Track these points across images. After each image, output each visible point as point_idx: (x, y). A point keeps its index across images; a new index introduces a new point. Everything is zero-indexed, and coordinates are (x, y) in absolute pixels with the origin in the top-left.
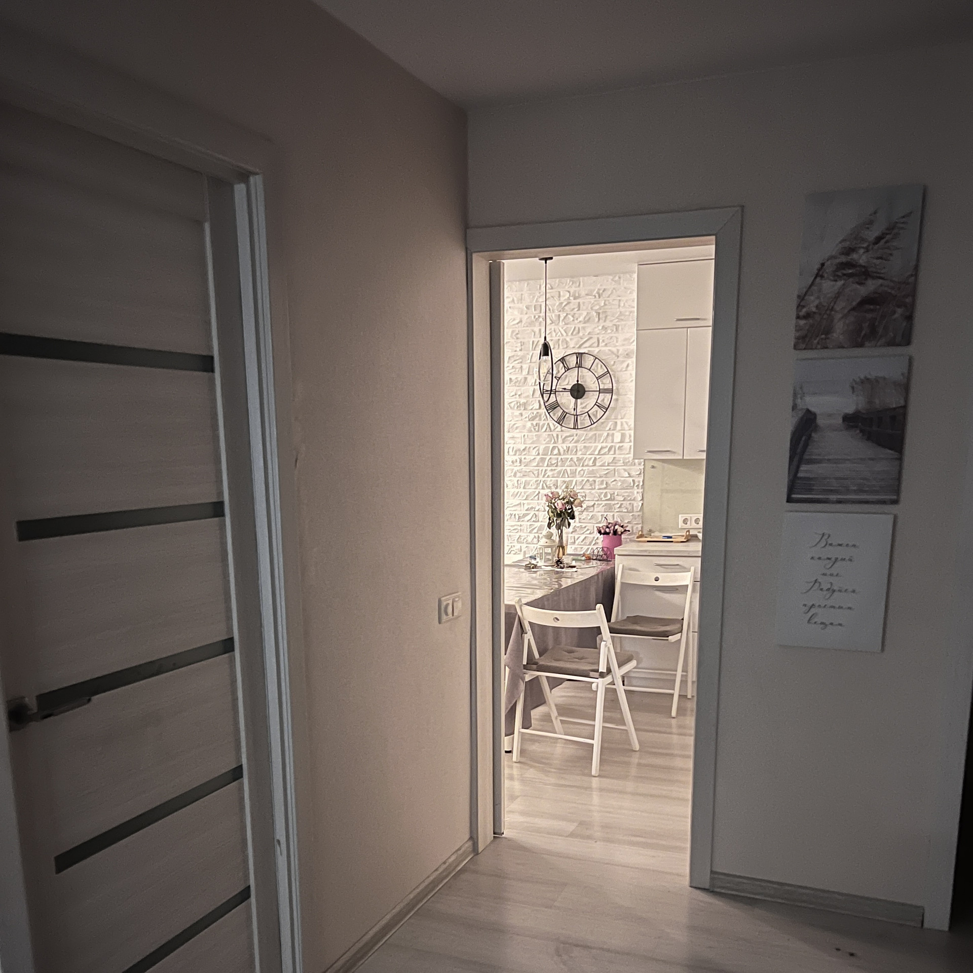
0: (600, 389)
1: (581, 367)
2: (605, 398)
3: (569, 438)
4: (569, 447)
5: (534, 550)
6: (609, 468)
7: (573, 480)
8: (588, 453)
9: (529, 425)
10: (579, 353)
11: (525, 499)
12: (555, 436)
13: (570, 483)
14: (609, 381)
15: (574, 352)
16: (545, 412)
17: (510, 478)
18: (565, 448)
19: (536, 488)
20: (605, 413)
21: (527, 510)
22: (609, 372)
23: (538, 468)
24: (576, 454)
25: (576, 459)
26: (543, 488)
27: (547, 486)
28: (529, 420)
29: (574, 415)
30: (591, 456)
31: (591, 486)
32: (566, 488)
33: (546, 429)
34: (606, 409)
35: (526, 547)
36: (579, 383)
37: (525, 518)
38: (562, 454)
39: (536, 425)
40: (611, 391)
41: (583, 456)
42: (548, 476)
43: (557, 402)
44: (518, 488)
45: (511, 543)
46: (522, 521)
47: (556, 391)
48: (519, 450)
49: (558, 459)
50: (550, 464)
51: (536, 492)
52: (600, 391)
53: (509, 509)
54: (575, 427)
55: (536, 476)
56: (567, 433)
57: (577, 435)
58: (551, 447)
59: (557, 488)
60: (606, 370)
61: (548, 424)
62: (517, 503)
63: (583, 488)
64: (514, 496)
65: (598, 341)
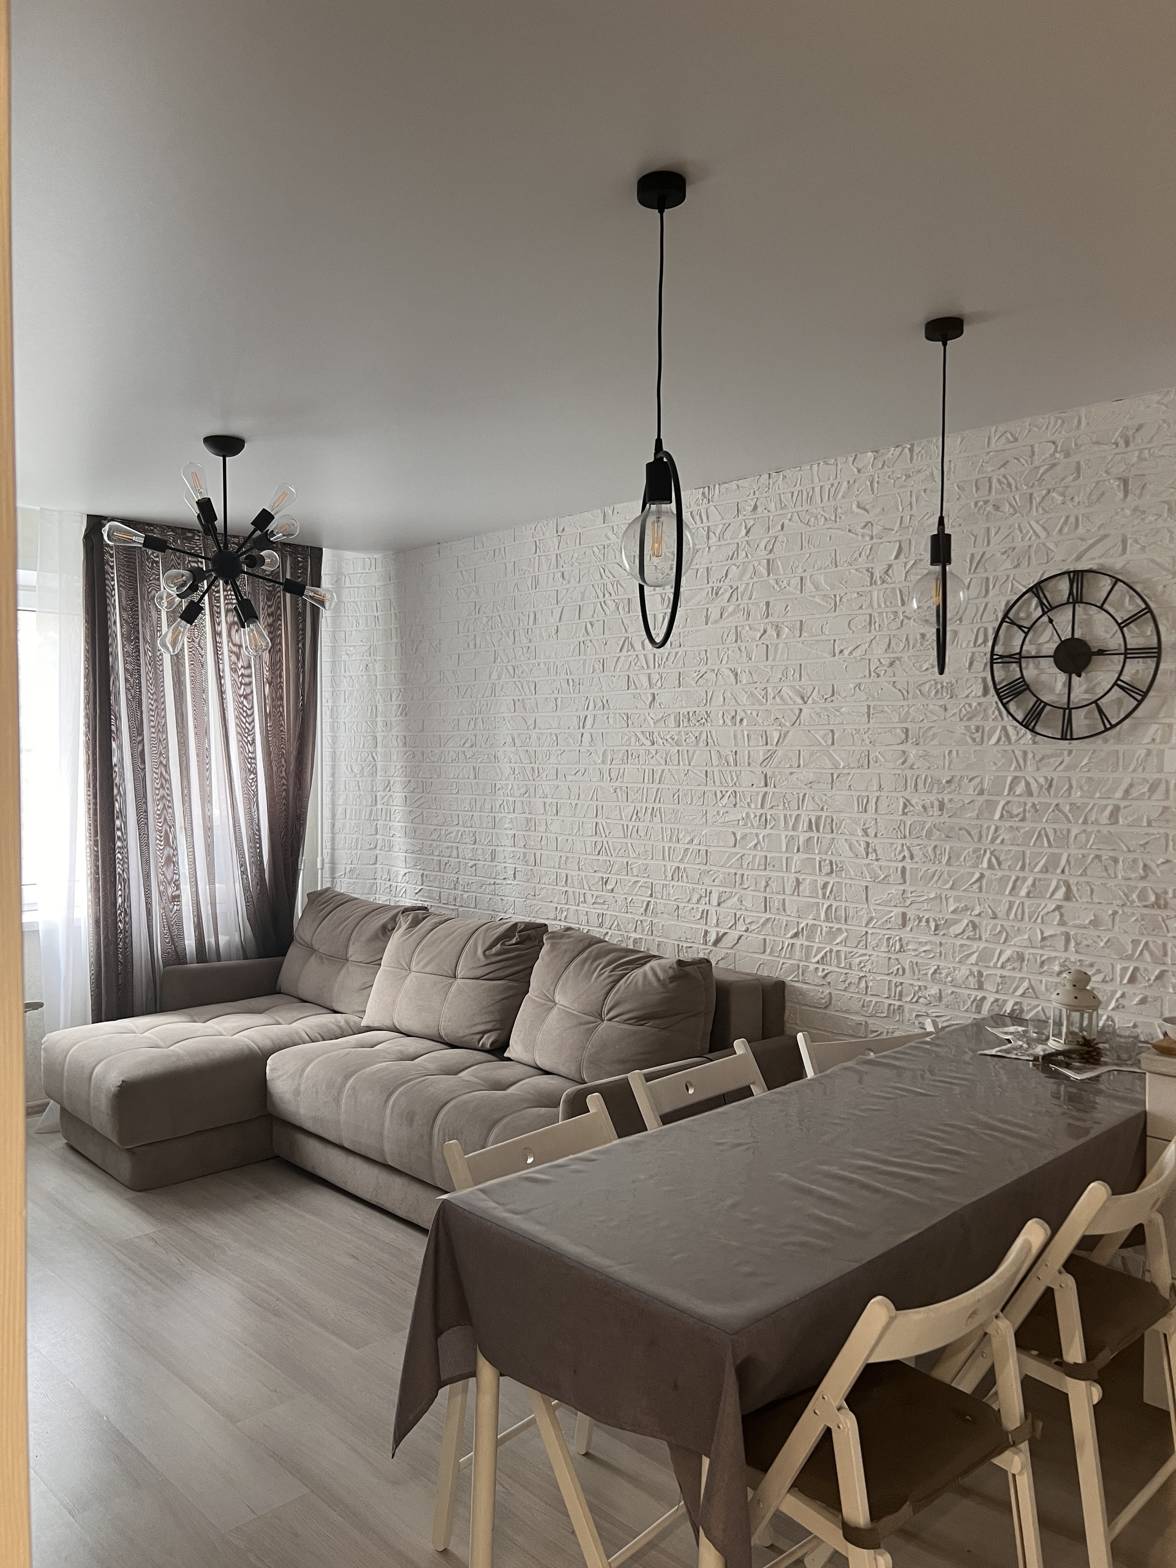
0: (1126, 649)
1: (1081, 602)
2: (1137, 670)
3: (1052, 760)
4: (1052, 779)
5: (969, 1004)
6: (1150, 830)
7: (1061, 854)
8: (1098, 795)
9: (960, 729)
10: (1075, 572)
11: (951, 888)
12: (1019, 754)
13: (1054, 860)
14: (1150, 629)
15: (1064, 570)
16: (996, 703)
17: (919, 841)
18: (1042, 781)
19: (976, 866)
20: (1140, 702)
21: (954, 912)
22: (1150, 611)
23: (979, 822)
24: (1070, 795)
25: (1068, 807)
26: (990, 866)
27: (999, 864)
28: (961, 720)
29: (1065, 709)
30: (1105, 802)
31: (1106, 870)
32: (1046, 869)
33: (999, 740)
34: (1139, 694)
35: (952, 993)
36: (1076, 636)
37: (951, 929)
38: (1035, 794)
39: (977, 731)
40: (1155, 653)
41: (1085, 800)
42: (1003, 841)
43: (1024, 680)
44: (934, 863)
45: (919, 979)
46: (944, 935)
47: (1021, 657)
48: (939, 782)
49: (1025, 804)
50: (1008, 814)
51: (974, 873)
52: (1128, 653)
53: (914, 906)
54: (1067, 734)
55: (976, 840)
56: (1047, 747)
57: (1070, 752)
58: (1009, 779)
59: (1023, 868)
60: (1144, 606)
61: (1004, 728)
62: (932, 896)
63: (1086, 875)
64: (928, 878)
65: (1124, 542)
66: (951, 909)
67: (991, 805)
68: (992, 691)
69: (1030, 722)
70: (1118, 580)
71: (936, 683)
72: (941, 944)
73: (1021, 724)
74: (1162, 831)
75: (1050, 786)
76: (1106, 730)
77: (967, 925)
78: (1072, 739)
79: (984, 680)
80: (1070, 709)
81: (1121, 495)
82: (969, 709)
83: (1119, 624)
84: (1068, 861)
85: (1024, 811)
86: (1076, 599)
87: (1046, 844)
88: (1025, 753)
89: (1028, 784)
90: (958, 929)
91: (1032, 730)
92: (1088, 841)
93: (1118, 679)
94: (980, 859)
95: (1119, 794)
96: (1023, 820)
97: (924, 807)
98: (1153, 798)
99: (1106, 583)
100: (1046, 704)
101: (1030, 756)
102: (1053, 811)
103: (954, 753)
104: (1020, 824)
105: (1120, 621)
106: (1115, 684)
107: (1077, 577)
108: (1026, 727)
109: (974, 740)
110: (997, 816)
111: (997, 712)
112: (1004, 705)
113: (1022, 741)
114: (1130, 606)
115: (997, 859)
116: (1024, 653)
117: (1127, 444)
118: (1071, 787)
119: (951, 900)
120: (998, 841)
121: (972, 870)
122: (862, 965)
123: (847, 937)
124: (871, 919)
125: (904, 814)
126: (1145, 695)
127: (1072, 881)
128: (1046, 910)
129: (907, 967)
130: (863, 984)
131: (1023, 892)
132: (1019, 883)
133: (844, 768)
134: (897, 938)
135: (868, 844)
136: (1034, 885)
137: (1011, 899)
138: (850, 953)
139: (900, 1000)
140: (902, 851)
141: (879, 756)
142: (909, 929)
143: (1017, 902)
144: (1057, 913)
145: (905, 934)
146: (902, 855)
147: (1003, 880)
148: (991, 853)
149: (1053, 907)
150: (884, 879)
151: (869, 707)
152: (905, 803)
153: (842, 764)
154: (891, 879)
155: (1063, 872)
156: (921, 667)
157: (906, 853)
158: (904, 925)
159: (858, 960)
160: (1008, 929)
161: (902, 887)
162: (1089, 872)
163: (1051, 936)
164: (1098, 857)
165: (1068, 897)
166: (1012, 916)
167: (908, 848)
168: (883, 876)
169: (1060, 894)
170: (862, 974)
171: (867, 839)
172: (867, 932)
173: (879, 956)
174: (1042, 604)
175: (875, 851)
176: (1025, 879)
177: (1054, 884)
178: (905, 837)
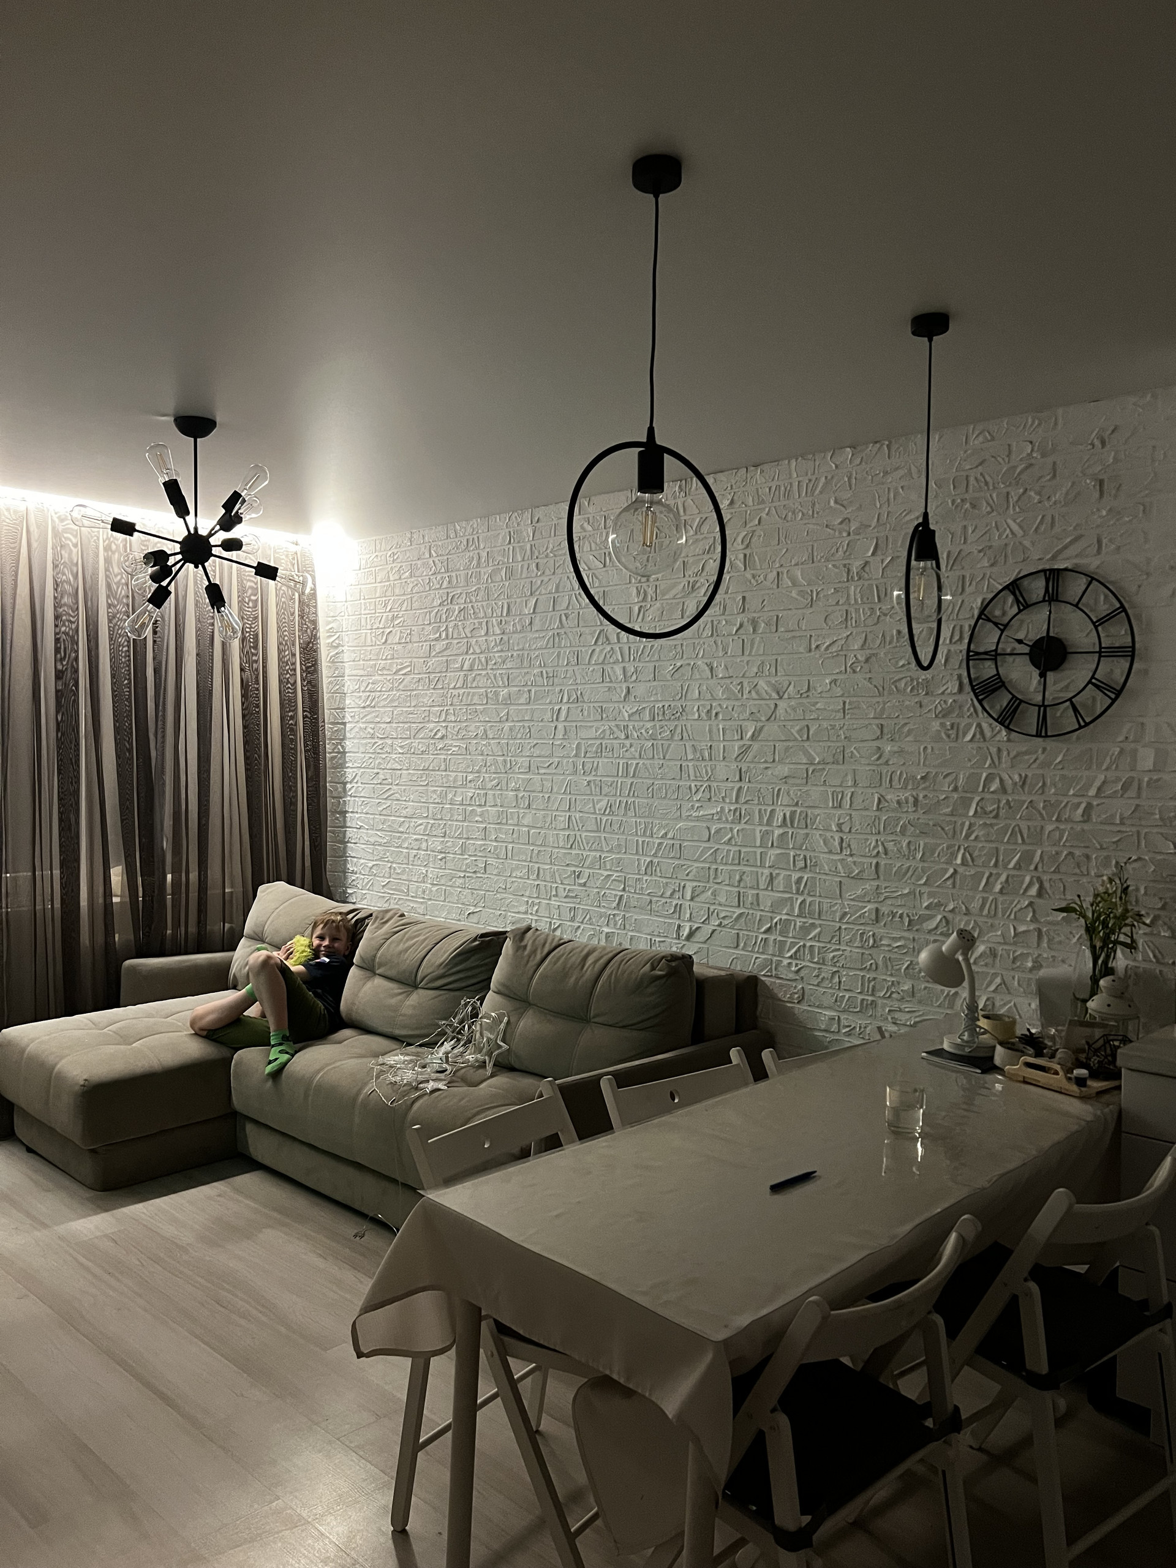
0: (1101, 647)
1: (1057, 600)
2: (1114, 670)
3: (1026, 757)
4: (1026, 777)
5: (942, 999)
6: (1123, 829)
7: (1036, 851)
8: (1071, 792)
9: (936, 725)
10: (1052, 571)
11: (925, 884)
12: (994, 750)
13: (1027, 857)
14: (1124, 630)
15: (1040, 568)
16: (972, 700)
17: (893, 837)
18: (1016, 778)
19: (949, 862)
20: (1114, 701)
21: (927, 908)
22: (1125, 610)
23: (953, 819)
24: (1043, 793)
25: (1042, 805)
26: (964, 863)
27: (973, 860)
28: (936, 716)
29: (1040, 707)
30: (1076, 800)
31: (1079, 866)
32: (1018, 866)
33: (974, 736)
34: (1116, 693)
35: (925, 988)
36: (1051, 634)
37: (924, 925)
38: (1010, 791)
39: (952, 728)
40: (1130, 652)
41: (1061, 798)
42: (976, 837)
43: (1000, 677)
44: (908, 859)
45: (891, 975)
46: (917, 930)
47: (997, 655)
48: (914, 778)
49: (999, 801)
50: (980, 812)
51: (946, 870)
52: (1103, 653)
53: (889, 902)
54: (1041, 732)
55: (949, 836)
56: (1022, 744)
57: (1044, 750)
58: (984, 775)
59: (996, 865)
60: (1118, 605)
61: (979, 726)
62: (906, 891)
63: (1059, 872)
64: (901, 874)
65: (1099, 542)
66: (925, 904)
67: (966, 803)
68: (968, 688)
69: (1007, 719)
70: (1093, 579)
71: (912, 680)
72: (914, 939)
73: (996, 720)
74: (1134, 829)
75: (1024, 783)
76: (1081, 727)
77: (941, 920)
78: (1046, 736)
79: (960, 677)
80: (1046, 707)
81: (1097, 495)
82: (944, 706)
83: (1094, 623)
84: (1041, 856)
85: (998, 807)
86: (1052, 597)
87: (1020, 841)
88: (999, 750)
89: (1001, 780)
90: (932, 924)
91: (1007, 727)
92: (1061, 839)
93: (1093, 677)
94: (954, 856)
95: (1092, 792)
96: (996, 817)
97: (898, 802)
98: (1125, 796)
99: (1083, 581)
100: (1021, 701)
101: (1005, 753)
102: (1027, 808)
103: (929, 750)
104: (994, 821)
105: (1095, 620)
106: (1090, 682)
107: (1053, 576)
108: (1001, 723)
109: (949, 736)
110: (971, 813)
111: (972, 709)
112: (980, 702)
113: (997, 738)
114: (1103, 605)
115: (971, 855)
116: (999, 651)
117: (1103, 443)
118: (1044, 784)
119: (925, 895)
120: (973, 837)
121: (945, 866)
122: (835, 960)
123: (820, 933)
124: (845, 914)
125: (878, 809)
126: (1119, 693)
127: (1045, 878)
128: (1019, 906)
129: (880, 963)
130: (836, 980)
131: (998, 887)
132: (992, 879)
133: (819, 763)
134: (871, 933)
135: (842, 839)
136: (1007, 880)
137: (985, 895)
138: (823, 947)
139: (873, 995)
140: (876, 846)
141: (855, 752)
142: (882, 924)
143: (991, 898)
144: (1030, 909)
145: (880, 931)
146: (876, 851)
147: (977, 877)
148: (965, 850)
149: (1027, 903)
150: (858, 874)
151: (844, 703)
152: (879, 799)
153: (818, 759)
154: (865, 875)
155: (1036, 868)
156: (897, 662)
157: (881, 849)
158: (877, 920)
159: (832, 955)
160: (980, 924)
161: (875, 883)
162: (1063, 869)
163: (1024, 932)
164: (1070, 854)
165: (1040, 893)
166: (985, 912)
167: (883, 844)
168: (857, 871)
169: (1033, 891)
170: (835, 969)
171: (841, 835)
172: (840, 927)
173: (852, 951)
174: (1018, 602)
175: (849, 846)
176: (999, 875)
177: (1027, 879)
178: (879, 833)
